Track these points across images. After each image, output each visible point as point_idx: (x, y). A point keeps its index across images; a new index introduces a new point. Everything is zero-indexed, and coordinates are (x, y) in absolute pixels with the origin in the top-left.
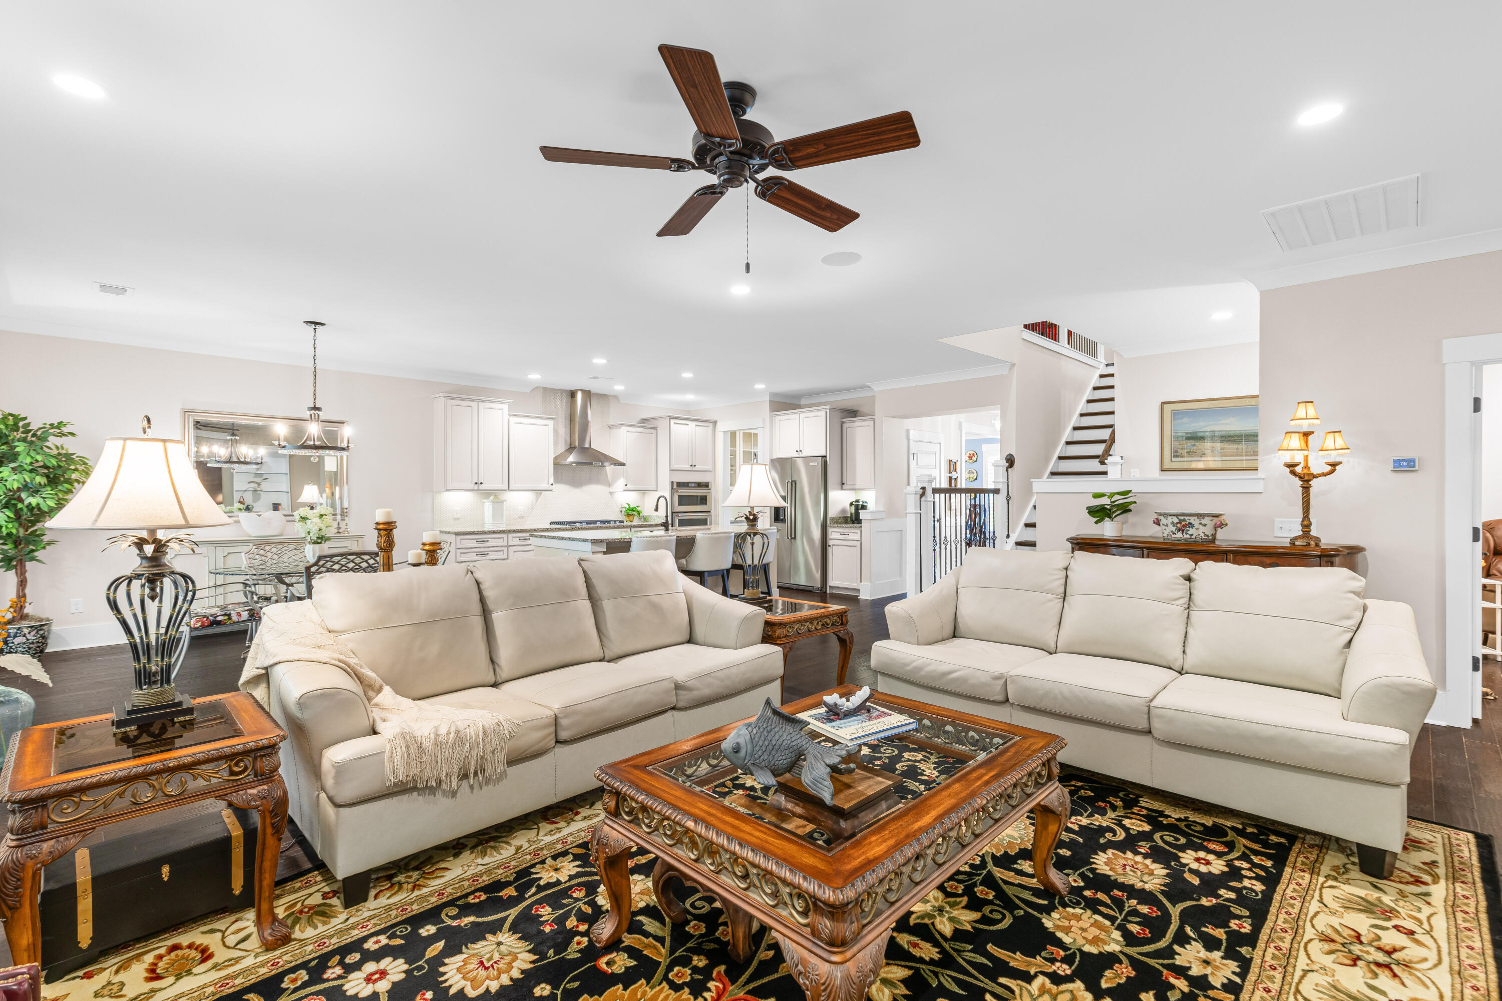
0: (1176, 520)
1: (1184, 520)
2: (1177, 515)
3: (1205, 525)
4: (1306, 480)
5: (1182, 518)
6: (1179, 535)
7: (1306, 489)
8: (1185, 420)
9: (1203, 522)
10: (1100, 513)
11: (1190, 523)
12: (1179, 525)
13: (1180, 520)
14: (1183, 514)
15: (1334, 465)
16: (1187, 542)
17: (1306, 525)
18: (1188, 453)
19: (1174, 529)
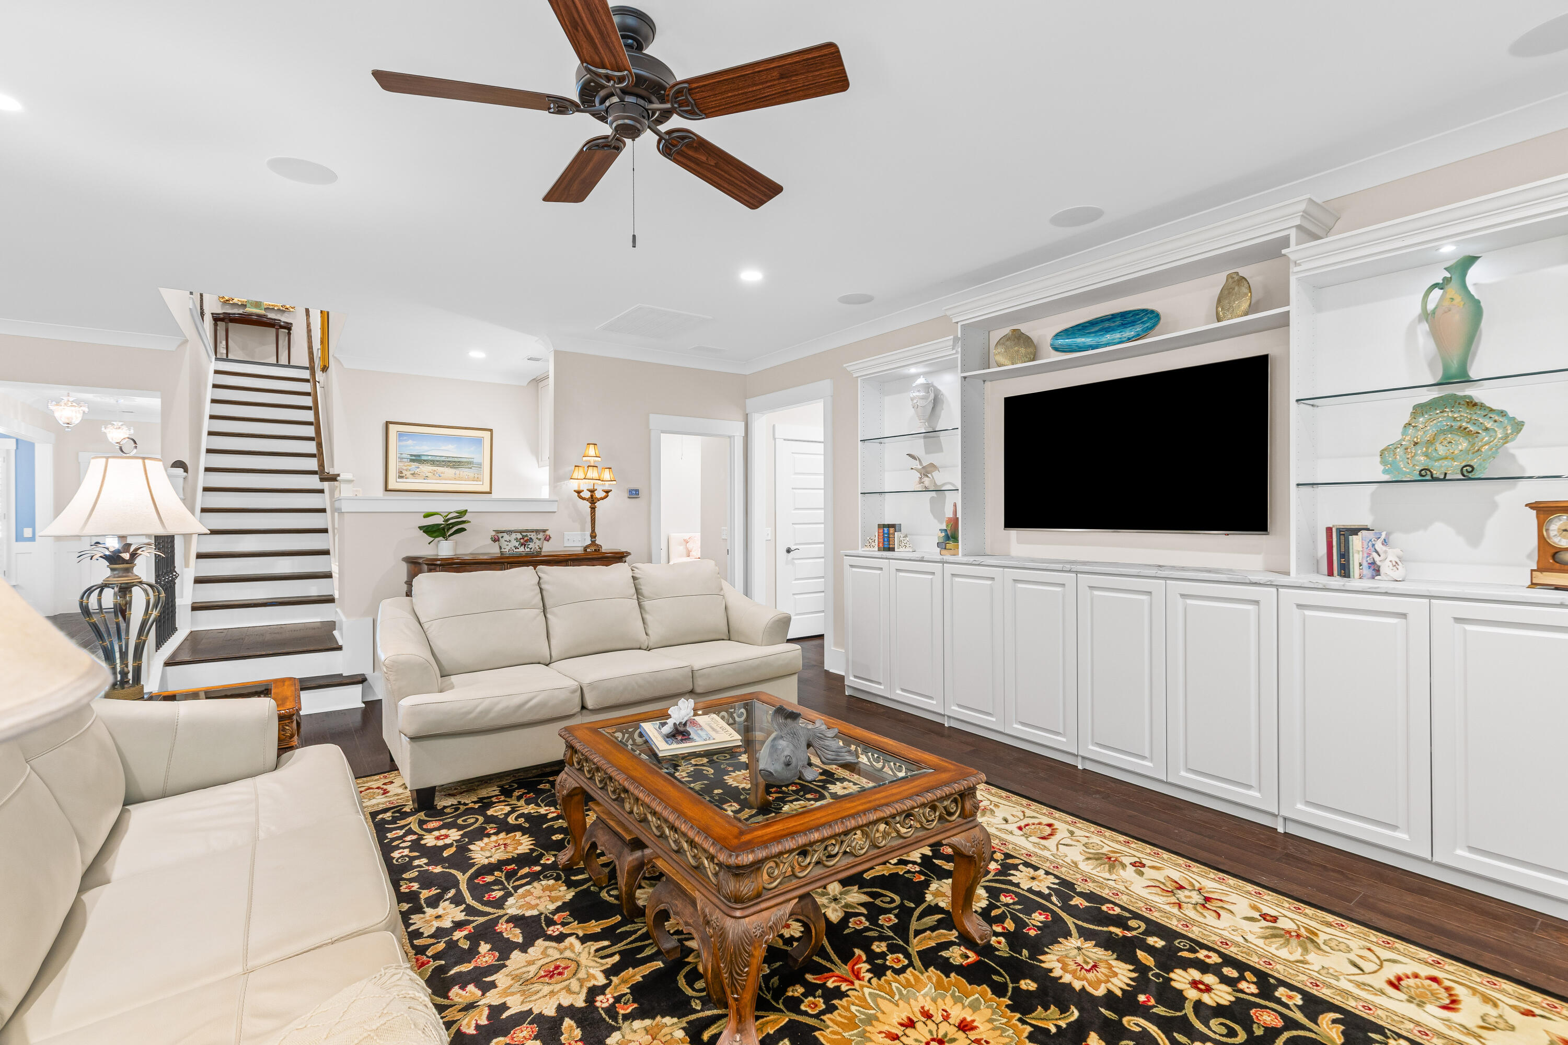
0: (519, 536)
1: (526, 536)
2: (521, 532)
3: (540, 540)
4: (593, 501)
5: (525, 534)
6: (522, 549)
7: (593, 509)
8: (410, 442)
9: (539, 537)
10: (435, 531)
11: (531, 538)
12: (522, 541)
13: (523, 536)
14: (527, 531)
15: (607, 492)
16: (527, 555)
17: (593, 536)
18: (412, 474)
19: (517, 544)
